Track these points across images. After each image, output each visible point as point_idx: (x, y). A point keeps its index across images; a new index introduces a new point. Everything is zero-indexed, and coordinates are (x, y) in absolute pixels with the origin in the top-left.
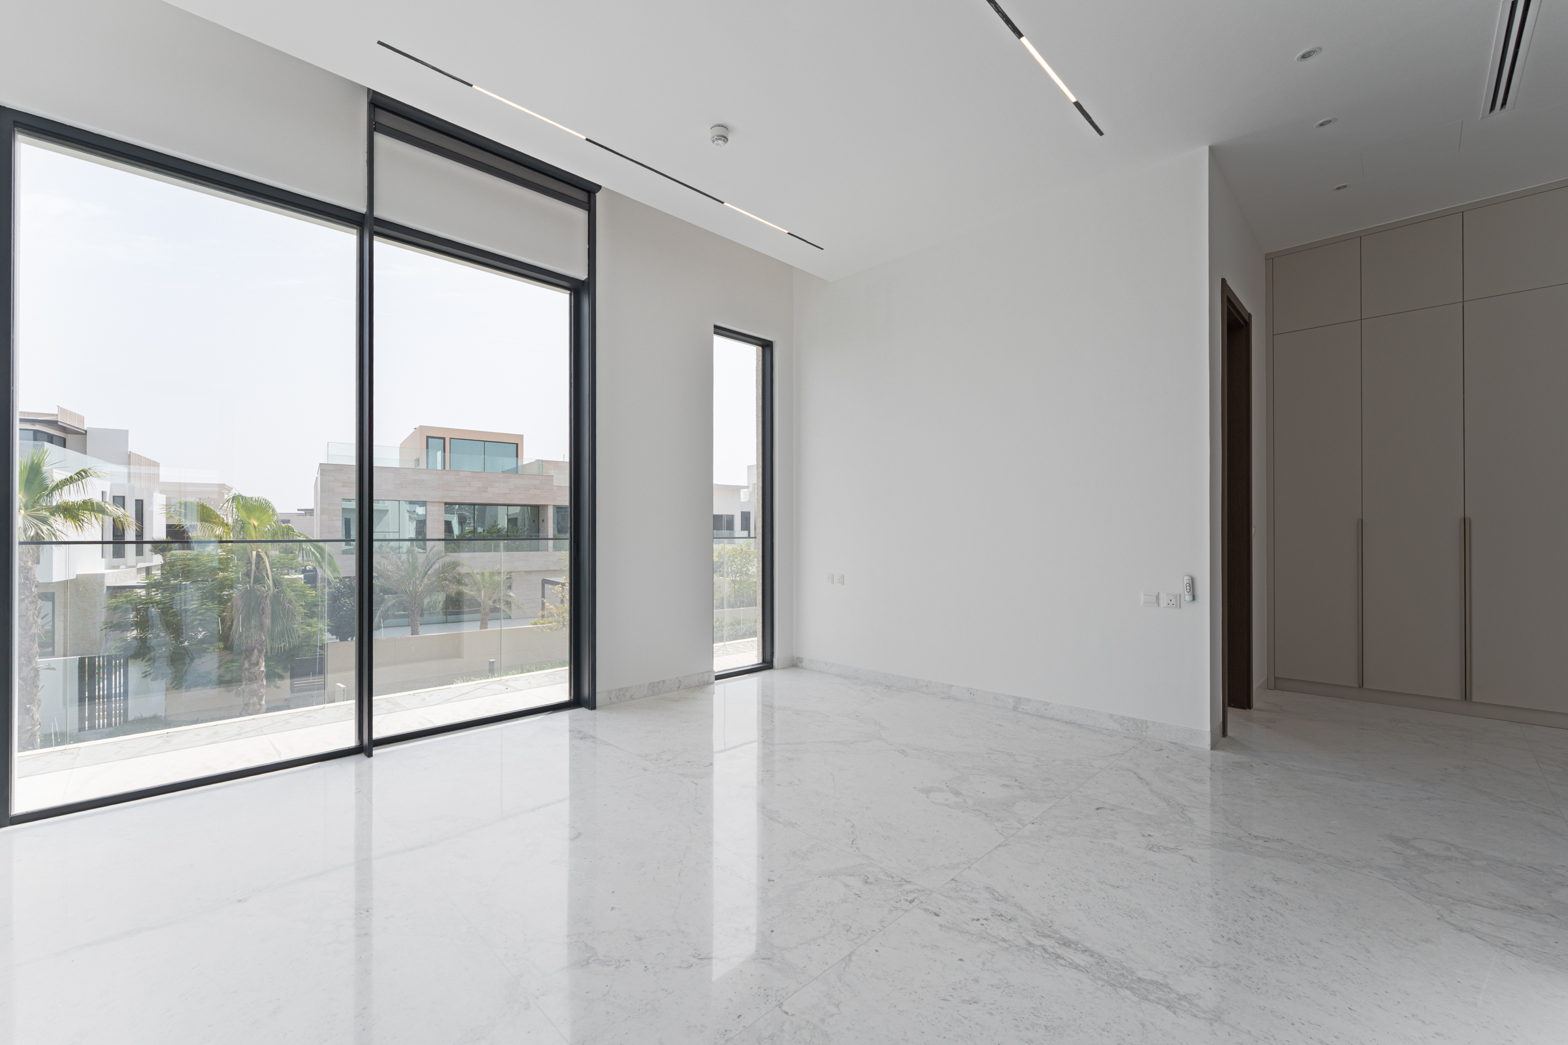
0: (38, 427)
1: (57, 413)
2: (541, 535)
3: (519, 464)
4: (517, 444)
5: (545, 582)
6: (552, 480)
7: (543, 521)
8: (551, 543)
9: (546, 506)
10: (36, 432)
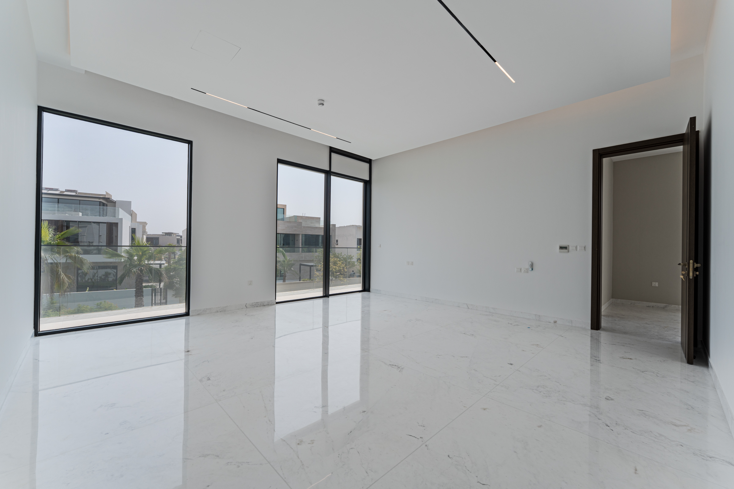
0: (101, 200)
1: (105, 194)
2: (296, 246)
3: (285, 217)
4: (284, 209)
5: (301, 265)
6: (302, 224)
7: (297, 240)
8: (301, 249)
9: (298, 235)
10: (100, 202)
